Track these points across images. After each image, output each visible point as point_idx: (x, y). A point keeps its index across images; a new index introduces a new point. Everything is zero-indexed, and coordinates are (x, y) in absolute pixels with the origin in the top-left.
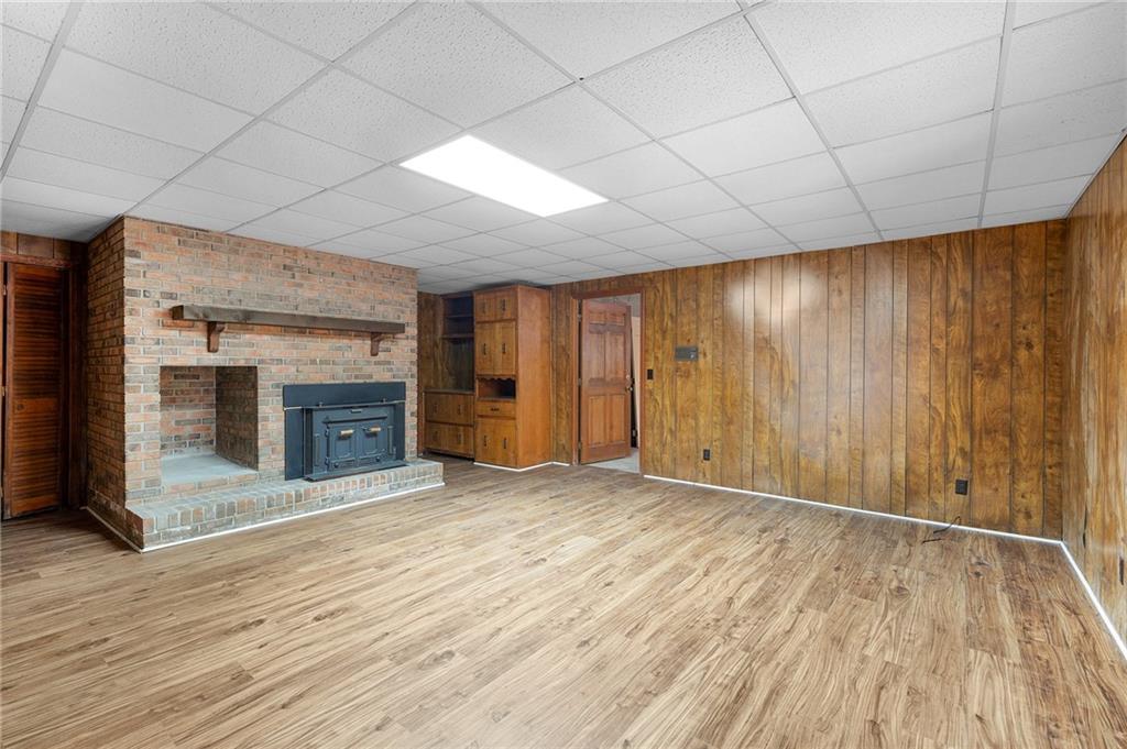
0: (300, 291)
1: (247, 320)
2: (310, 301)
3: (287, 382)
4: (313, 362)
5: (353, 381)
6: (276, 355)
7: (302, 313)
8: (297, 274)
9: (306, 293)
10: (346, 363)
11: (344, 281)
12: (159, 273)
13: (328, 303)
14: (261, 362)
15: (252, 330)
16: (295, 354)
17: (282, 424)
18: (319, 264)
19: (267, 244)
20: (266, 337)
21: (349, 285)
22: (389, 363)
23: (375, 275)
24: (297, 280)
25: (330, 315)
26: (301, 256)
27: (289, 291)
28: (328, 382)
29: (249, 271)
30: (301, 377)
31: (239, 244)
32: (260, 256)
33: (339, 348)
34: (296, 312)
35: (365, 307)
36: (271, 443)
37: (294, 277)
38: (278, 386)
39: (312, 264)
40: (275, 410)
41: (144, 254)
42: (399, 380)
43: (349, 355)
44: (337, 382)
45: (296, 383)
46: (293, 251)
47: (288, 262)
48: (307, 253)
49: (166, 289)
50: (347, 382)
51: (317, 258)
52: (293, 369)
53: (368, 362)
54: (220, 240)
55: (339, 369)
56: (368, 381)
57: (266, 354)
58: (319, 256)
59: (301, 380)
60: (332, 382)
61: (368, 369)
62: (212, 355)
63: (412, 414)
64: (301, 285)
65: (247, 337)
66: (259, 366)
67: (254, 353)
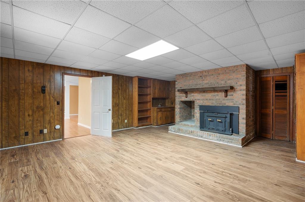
0: (204, 81)
1: (193, 90)
2: (206, 84)
3: (200, 104)
4: (207, 100)
5: (219, 105)
6: (198, 98)
7: (204, 87)
8: (203, 77)
9: (205, 82)
10: (216, 100)
11: (216, 76)
12: (179, 84)
13: (211, 83)
14: (195, 100)
15: (194, 93)
16: (203, 98)
17: (199, 115)
18: (209, 73)
19: (196, 72)
20: (196, 94)
21: (217, 76)
22: (232, 99)
23: (227, 71)
24: (203, 79)
25: (212, 86)
26: (204, 73)
27: (201, 82)
28: (211, 105)
29: (193, 79)
30: (204, 103)
31: (191, 74)
32: (195, 75)
33: (214, 96)
34: (203, 87)
35: (223, 82)
36: (197, 119)
37: (202, 78)
38: (198, 105)
39: (207, 74)
40: (198, 111)
41: (178, 81)
42: (237, 106)
43: (217, 97)
44: (213, 105)
45: (203, 105)
46: (202, 72)
47: (201, 75)
48: (205, 71)
49: (180, 87)
50: (217, 105)
51: (208, 72)
52: (202, 101)
53: (224, 100)
54: (188, 74)
55: (214, 102)
56: (224, 105)
57: (196, 98)
58: (208, 71)
59: (204, 104)
60: (212, 105)
61: (224, 102)
62: (187, 99)
63: (243, 119)
64: (204, 80)
65: (192, 94)
66: (195, 101)
67: (194, 98)
